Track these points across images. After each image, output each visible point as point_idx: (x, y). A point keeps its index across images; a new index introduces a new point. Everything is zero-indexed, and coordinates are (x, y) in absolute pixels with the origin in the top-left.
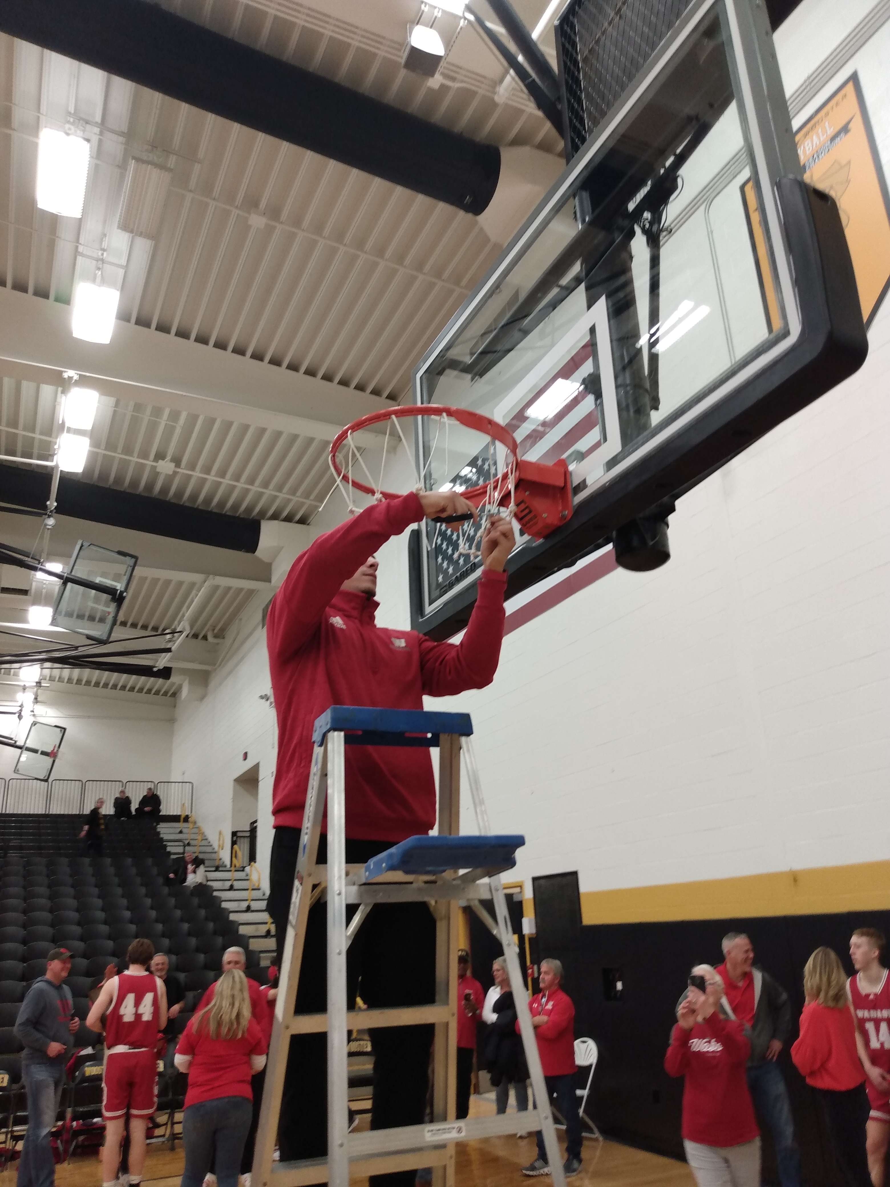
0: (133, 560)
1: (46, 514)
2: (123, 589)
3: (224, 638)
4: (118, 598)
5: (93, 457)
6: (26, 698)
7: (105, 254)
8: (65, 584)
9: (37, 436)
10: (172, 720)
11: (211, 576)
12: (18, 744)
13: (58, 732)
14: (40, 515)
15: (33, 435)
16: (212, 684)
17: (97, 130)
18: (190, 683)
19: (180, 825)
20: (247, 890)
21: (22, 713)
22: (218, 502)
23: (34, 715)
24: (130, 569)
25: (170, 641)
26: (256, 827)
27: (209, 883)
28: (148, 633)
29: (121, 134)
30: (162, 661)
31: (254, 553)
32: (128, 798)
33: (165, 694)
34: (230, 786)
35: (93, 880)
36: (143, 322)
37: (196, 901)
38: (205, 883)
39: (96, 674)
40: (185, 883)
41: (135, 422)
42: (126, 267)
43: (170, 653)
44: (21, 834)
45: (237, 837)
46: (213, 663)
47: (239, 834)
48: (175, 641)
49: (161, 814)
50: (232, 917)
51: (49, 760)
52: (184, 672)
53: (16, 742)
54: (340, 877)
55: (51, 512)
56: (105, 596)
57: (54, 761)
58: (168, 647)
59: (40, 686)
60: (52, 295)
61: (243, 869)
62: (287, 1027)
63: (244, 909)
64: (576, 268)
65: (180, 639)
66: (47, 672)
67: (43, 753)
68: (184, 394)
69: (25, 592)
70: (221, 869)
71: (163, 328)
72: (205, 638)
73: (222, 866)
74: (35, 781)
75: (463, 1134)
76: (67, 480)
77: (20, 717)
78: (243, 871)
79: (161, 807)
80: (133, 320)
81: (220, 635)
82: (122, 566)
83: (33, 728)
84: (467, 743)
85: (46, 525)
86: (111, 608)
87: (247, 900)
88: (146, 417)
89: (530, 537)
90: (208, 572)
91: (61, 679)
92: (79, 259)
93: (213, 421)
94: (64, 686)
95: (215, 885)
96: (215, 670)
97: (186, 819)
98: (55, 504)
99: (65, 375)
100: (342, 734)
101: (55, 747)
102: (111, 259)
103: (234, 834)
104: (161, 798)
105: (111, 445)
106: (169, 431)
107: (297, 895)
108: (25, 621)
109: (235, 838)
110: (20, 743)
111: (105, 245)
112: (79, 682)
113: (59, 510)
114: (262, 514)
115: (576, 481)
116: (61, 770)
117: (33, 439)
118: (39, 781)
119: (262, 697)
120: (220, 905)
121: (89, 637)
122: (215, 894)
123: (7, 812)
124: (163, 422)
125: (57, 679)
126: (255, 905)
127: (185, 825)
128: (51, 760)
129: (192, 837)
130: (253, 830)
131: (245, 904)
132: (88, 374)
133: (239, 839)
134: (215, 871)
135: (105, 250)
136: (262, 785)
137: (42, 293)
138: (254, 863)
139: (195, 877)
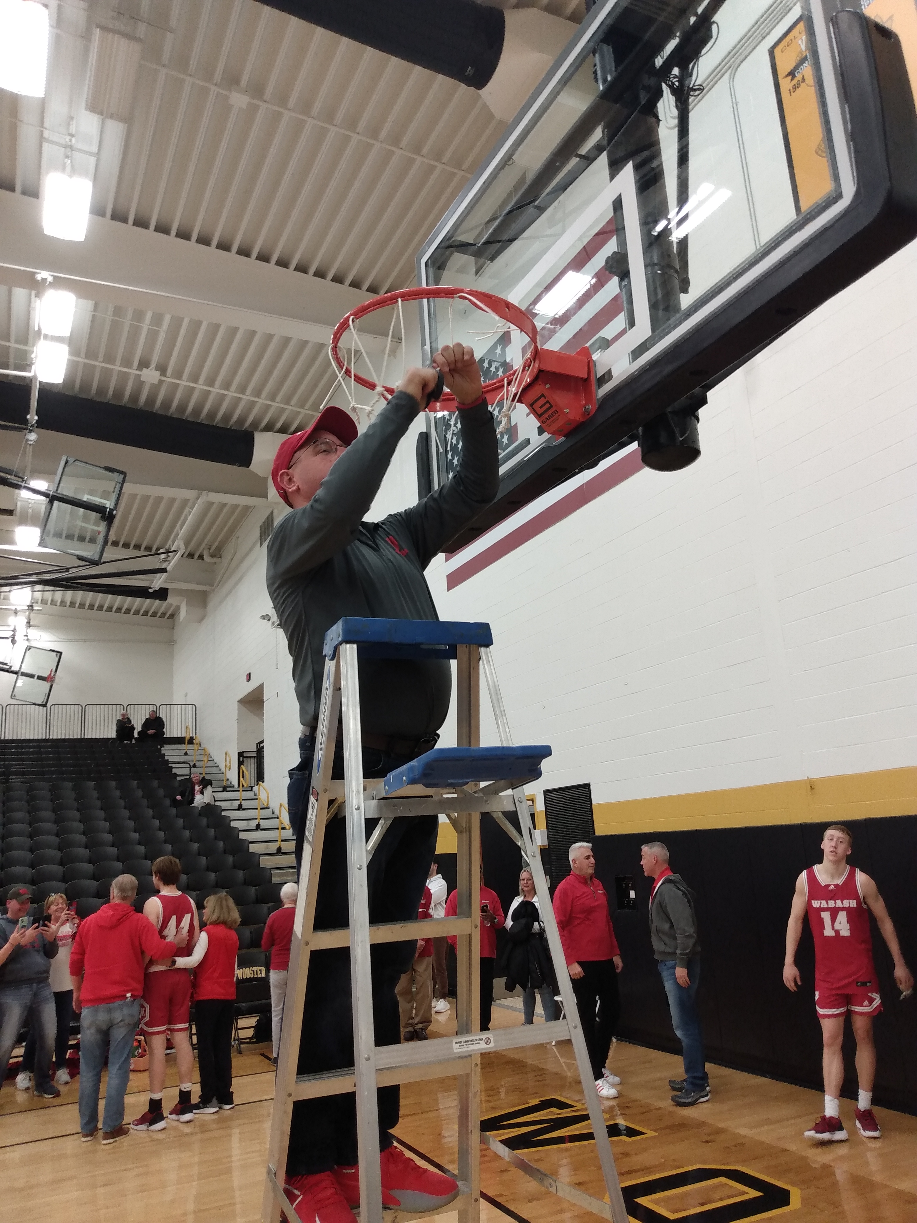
0: (122, 476)
1: (27, 429)
2: (112, 507)
3: (221, 557)
4: (108, 517)
5: (72, 367)
6: (20, 622)
7: (74, 140)
8: (51, 502)
9: (12, 345)
10: (171, 642)
11: (204, 492)
12: (13, 669)
13: (54, 656)
14: (20, 429)
15: (8, 344)
16: (211, 605)
18: (188, 604)
19: (186, 747)
20: (256, 809)
21: (16, 638)
22: (207, 414)
23: (28, 640)
24: (118, 486)
25: (165, 560)
26: (263, 747)
27: (217, 803)
28: (142, 553)
30: (157, 582)
31: (248, 467)
32: (129, 720)
33: (163, 615)
34: (234, 707)
35: (98, 803)
36: (119, 216)
37: (204, 821)
38: (213, 803)
39: (90, 597)
40: (193, 803)
41: (115, 326)
42: (98, 155)
43: (165, 574)
44: (22, 760)
45: (244, 758)
46: (210, 583)
47: (245, 755)
48: (170, 561)
49: (165, 736)
50: (242, 836)
51: (47, 685)
52: (181, 592)
53: (11, 667)
54: (358, 792)
55: (32, 426)
56: (94, 515)
57: (51, 686)
58: (163, 567)
59: (33, 610)
60: (18, 188)
61: (251, 789)
62: (307, 944)
63: (255, 828)
64: (597, 135)
65: (175, 559)
66: (38, 595)
67: (39, 678)
68: (167, 295)
69: (10, 512)
70: (228, 789)
71: (141, 223)
72: (201, 557)
73: (230, 787)
74: (34, 706)
75: (492, 1045)
76: (46, 391)
77: (14, 642)
78: (251, 790)
79: (164, 730)
80: (109, 214)
81: (217, 554)
82: (110, 483)
83: (28, 652)
84: (486, 654)
85: (27, 440)
86: (102, 527)
87: (256, 819)
88: (127, 322)
89: (550, 435)
90: (201, 488)
91: (53, 602)
92: (45, 146)
93: (199, 324)
94: (57, 609)
95: (223, 805)
96: (214, 590)
97: (191, 741)
98: (36, 418)
99: (39, 277)
100: (355, 646)
101: (51, 671)
102: (80, 146)
103: (240, 754)
104: (164, 720)
105: (91, 353)
106: (152, 337)
107: (313, 812)
108: (12, 542)
109: (241, 759)
110: (15, 668)
111: (73, 129)
112: (72, 604)
113: (40, 424)
114: (255, 425)
115: (600, 373)
116: (60, 694)
117: (8, 347)
118: (37, 707)
119: (263, 618)
120: (230, 825)
121: (80, 558)
122: (224, 814)
123: (6, 738)
124: (145, 326)
125: (49, 602)
126: (264, 824)
127: (190, 747)
128: (49, 685)
129: (198, 758)
130: (260, 751)
131: (255, 823)
132: (63, 275)
133: (246, 759)
134: (223, 791)
135: (73, 135)
136: (267, 705)
137: (6, 186)
138: (262, 783)
139: (203, 798)
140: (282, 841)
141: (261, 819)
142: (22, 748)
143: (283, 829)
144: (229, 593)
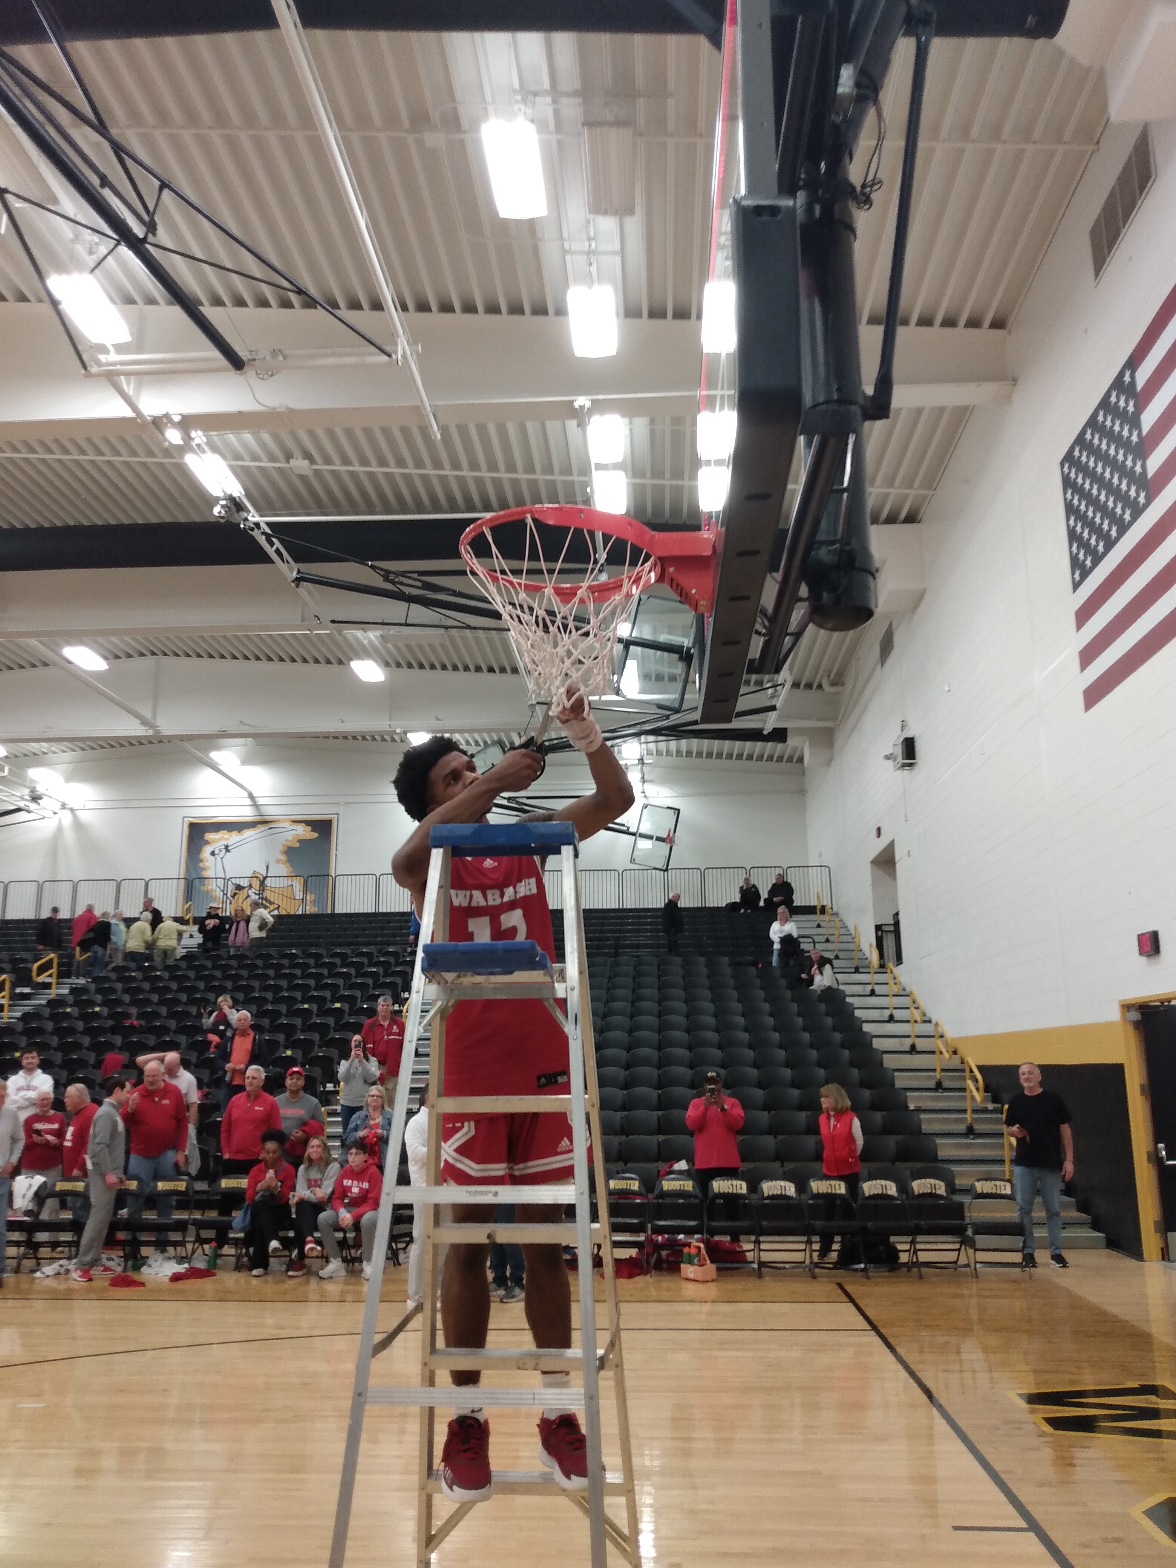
2: (690, 645)
3: (843, 684)
4: (686, 656)
5: (635, 492)
7: (593, 244)
9: (576, 478)
10: (802, 791)
12: (631, 830)
13: (672, 814)
14: (588, 571)
15: (570, 478)
16: (837, 745)
17: (549, 99)
18: (810, 745)
19: (818, 918)
20: (887, 996)
23: (645, 797)
25: (773, 696)
26: (899, 920)
27: (841, 987)
28: (751, 688)
29: (576, 94)
30: (770, 722)
32: (754, 886)
33: (790, 759)
34: (866, 869)
37: (822, 1007)
38: (835, 986)
39: (695, 743)
40: (810, 986)
42: (622, 251)
43: (775, 712)
44: (639, 931)
45: (882, 932)
46: (834, 718)
47: (885, 928)
48: (778, 696)
49: (795, 904)
50: (866, 1028)
51: (665, 847)
52: (802, 731)
53: (628, 828)
55: (602, 565)
56: (676, 656)
57: (671, 848)
58: (772, 704)
59: (643, 764)
60: (551, 310)
63: (887, 1019)
65: (784, 692)
66: (652, 746)
67: (659, 839)
70: (861, 970)
72: (820, 686)
73: (865, 967)
74: (654, 871)
79: (794, 897)
80: (645, 313)
81: (838, 681)
83: (645, 811)
86: (679, 669)
87: (890, 1008)
91: (668, 753)
92: (568, 258)
94: (674, 760)
95: (848, 989)
96: (839, 725)
97: (823, 910)
99: (576, 405)
101: (670, 831)
102: (603, 247)
103: (878, 928)
104: (793, 885)
105: (657, 473)
109: (880, 933)
110: (633, 829)
111: (591, 235)
112: (689, 754)
116: (682, 856)
117: (571, 482)
118: (658, 872)
119: (887, 757)
120: (852, 1014)
121: (660, 707)
122: (848, 1000)
123: (625, 907)
125: (665, 753)
126: (898, 1014)
127: (822, 917)
128: (668, 846)
129: (832, 931)
130: (897, 924)
131: (887, 1013)
132: (600, 397)
133: (884, 934)
134: (855, 973)
135: (593, 239)
136: (899, 867)
137: (540, 310)
138: (901, 963)
139: (822, 980)
140: (917, 1036)
141: (895, 1008)
142: (640, 917)
143: (916, 1022)
144: (854, 728)
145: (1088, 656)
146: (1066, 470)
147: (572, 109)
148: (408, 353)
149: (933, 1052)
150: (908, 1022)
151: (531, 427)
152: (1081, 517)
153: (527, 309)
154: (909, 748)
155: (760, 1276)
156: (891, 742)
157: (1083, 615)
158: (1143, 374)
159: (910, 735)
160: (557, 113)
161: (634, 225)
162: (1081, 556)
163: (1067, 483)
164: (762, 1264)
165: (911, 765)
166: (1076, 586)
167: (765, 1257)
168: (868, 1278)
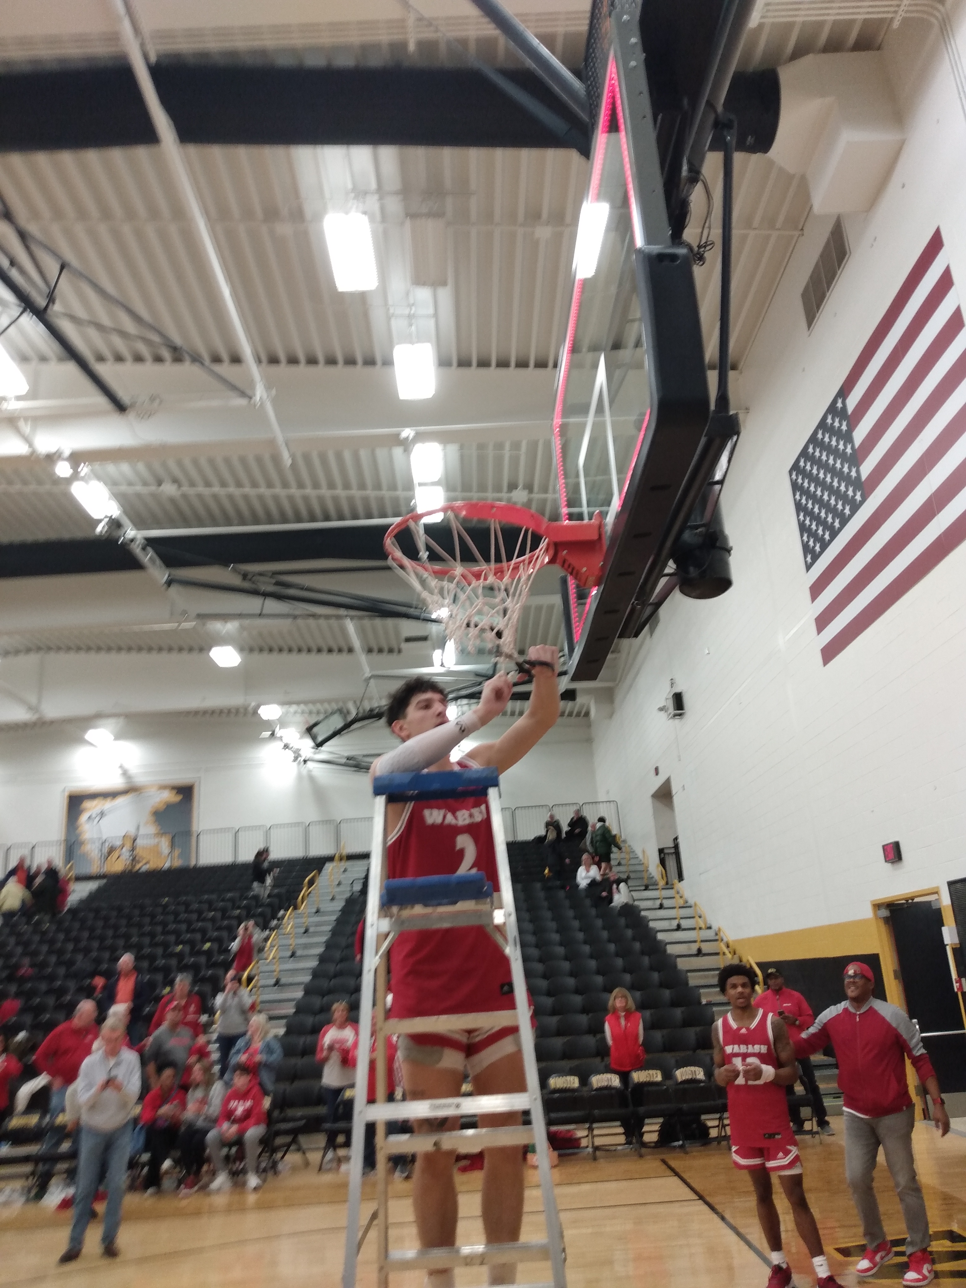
3: (619, 652)
7: (413, 309)
9: (400, 493)
10: (589, 740)
15: (396, 494)
16: (618, 700)
17: (376, 197)
18: (595, 702)
20: (676, 908)
25: (565, 664)
26: (678, 843)
27: (636, 903)
29: (397, 193)
32: (556, 820)
33: (578, 715)
34: (647, 803)
36: (464, 363)
37: (622, 921)
38: (631, 902)
41: (482, 460)
42: (436, 315)
43: (567, 677)
45: (665, 854)
47: (666, 851)
50: (660, 936)
52: (588, 692)
54: (373, 913)
55: (424, 561)
58: (565, 668)
60: (378, 361)
61: (673, 887)
63: (676, 928)
69: (424, 639)
70: (650, 887)
71: (484, 363)
73: (653, 885)
76: (432, 530)
80: (454, 363)
87: (677, 919)
88: (490, 453)
92: (392, 320)
95: (641, 904)
96: (617, 685)
98: (426, 554)
99: (404, 435)
102: (420, 312)
103: (661, 851)
104: (588, 818)
105: (466, 487)
106: (515, 461)
109: (662, 855)
111: (411, 302)
113: (431, 559)
119: (661, 709)
120: (647, 926)
122: (643, 913)
124: (507, 453)
126: (685, 923)
129: (623, 855)
130: (676, 847)
131: (675, 923)
132: (422, 428)
133: (667, 856)
134: (645, 890)
135: (413, 305)
136: (676, 799)
137: (370, 362)
138: (682, 880)
139: (621, 897)
140: (702, 941)
141: (681, 918)
143: (700, 928)
144: (630, 686)
145: (822, 622)
146: (794, 477)
147: (394, 205)
148: (265, 396)
149: (717, 954)
150: (694, 929)
151: (364, 454)
152: (809, 513)
153: (360, 360)
154: (678, 701)
155: (595, 1159)
156: (664, 697)
157: (816, 590)
158: (852, 401)
159: (678, 690)
160: (382, 209)
161: (445, 295)
162: (811, 543)
163: (795, 487)
164: (596, 1149)
165: (680, 715)
166: (808, 567)
167: (598, 1142)
168: (686, 1153)
